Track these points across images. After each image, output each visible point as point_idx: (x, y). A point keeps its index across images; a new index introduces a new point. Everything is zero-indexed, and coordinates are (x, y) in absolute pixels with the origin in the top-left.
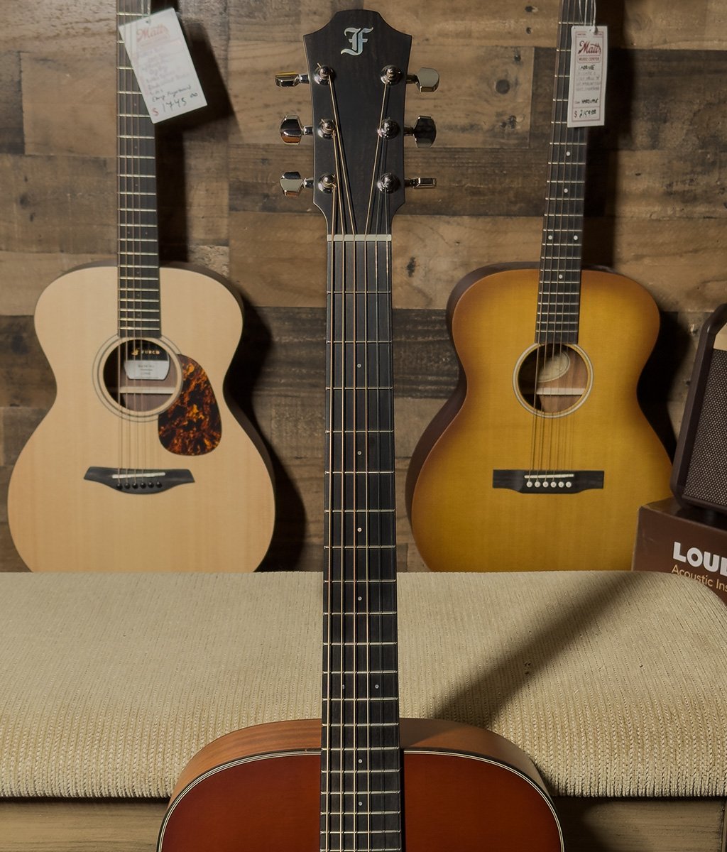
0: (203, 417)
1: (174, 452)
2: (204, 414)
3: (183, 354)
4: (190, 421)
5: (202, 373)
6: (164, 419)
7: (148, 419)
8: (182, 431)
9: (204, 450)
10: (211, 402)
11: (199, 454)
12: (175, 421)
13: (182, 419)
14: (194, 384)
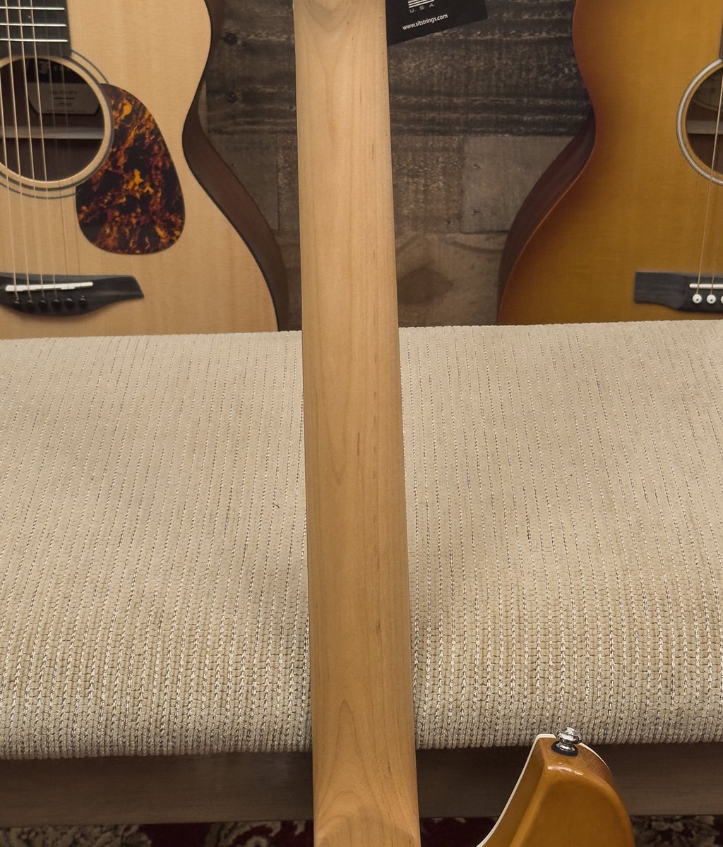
0: (151, 191)
1: (106, 248)
2: (152, 186)
3: (111, 83)
4: (131, 197)
5: (146, 116)
6: (85, 194)
7: (57, 194)
8: (117, 214)
9: (156, 246)
10: (164, 165)
11: (148, 252)
12: (104, 198)
13: (116, 193)
14: (132, 134)
